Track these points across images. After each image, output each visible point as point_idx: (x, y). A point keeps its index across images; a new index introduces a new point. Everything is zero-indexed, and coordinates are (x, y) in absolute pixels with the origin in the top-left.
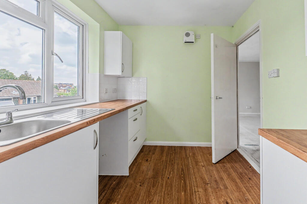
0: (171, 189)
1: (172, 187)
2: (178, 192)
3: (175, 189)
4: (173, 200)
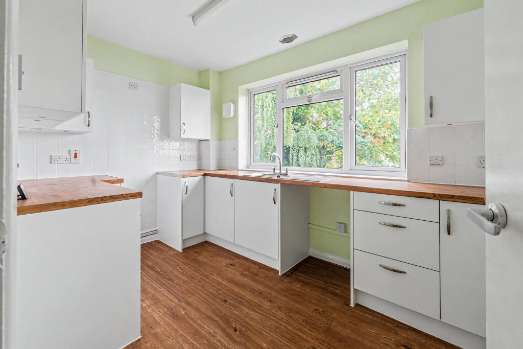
0: (285, 337)
1: (288, 340)
2: (272, 341)
3: (281, 342)
4: (264, 328)
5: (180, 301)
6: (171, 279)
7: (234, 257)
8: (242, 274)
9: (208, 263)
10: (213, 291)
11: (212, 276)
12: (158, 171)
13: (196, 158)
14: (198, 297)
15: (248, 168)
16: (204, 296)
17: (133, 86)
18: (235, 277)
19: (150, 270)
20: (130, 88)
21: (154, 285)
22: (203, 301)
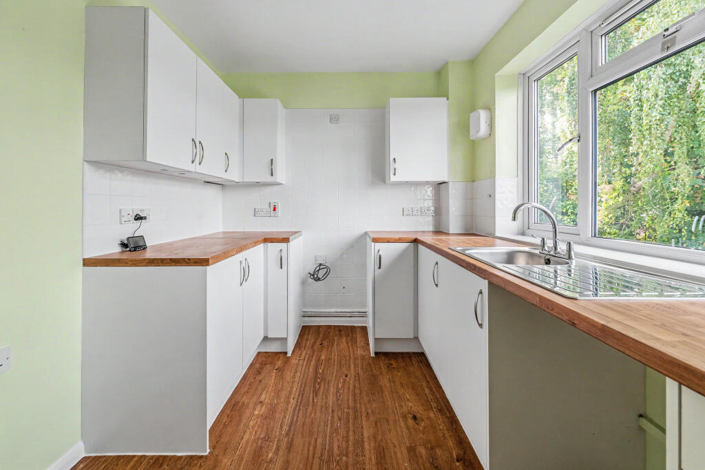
5: (287, 434)
6: (316, 393)
7: (434, 405)
8: (412, 450)
9: (386, 393)
10: (336, 450)
11: (364, 419)
12: (368, 230)
13: (431, 212)
14: (310, 444)
15: (523, 234)
16: (319, 447)
17: (334, 119)
18: (395, 446)
19: (314, 366)
20: (331, 122)
21: (294, 389)
22: (308, 454)
